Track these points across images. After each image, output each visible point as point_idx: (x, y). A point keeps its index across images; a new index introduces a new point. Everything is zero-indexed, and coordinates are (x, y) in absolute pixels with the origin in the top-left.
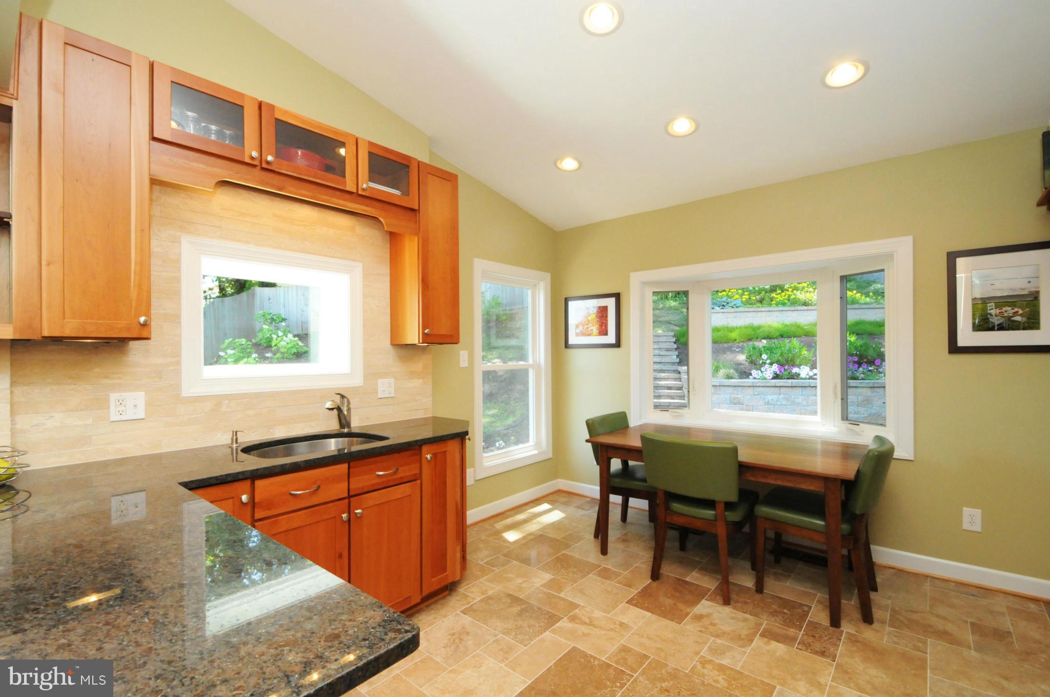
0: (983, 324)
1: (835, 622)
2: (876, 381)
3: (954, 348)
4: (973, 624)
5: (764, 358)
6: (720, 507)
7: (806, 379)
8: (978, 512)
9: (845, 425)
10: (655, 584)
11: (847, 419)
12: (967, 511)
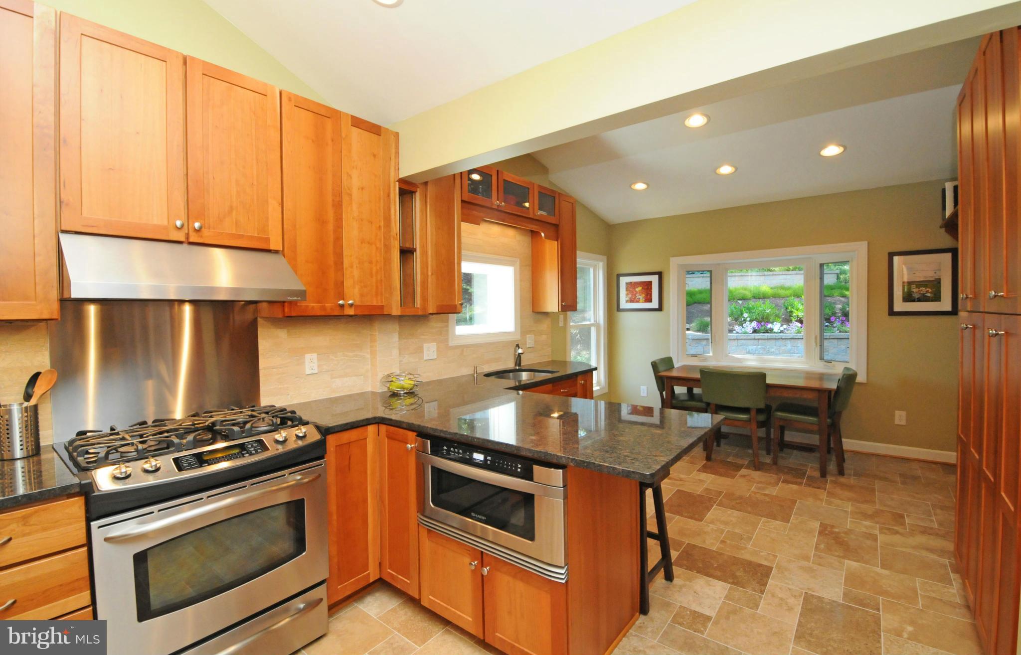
0: (908, 298)
1: (824, 474)
2: (832, 334)
3: (892, 313)
4: (900, 474)
5: (745, 316)
6: (753, 413)
7: (778, 333)
8: (904, 413)
9: (822, 363)
10: (709, 463)
11: (823, 359)
12: (897, 413)
